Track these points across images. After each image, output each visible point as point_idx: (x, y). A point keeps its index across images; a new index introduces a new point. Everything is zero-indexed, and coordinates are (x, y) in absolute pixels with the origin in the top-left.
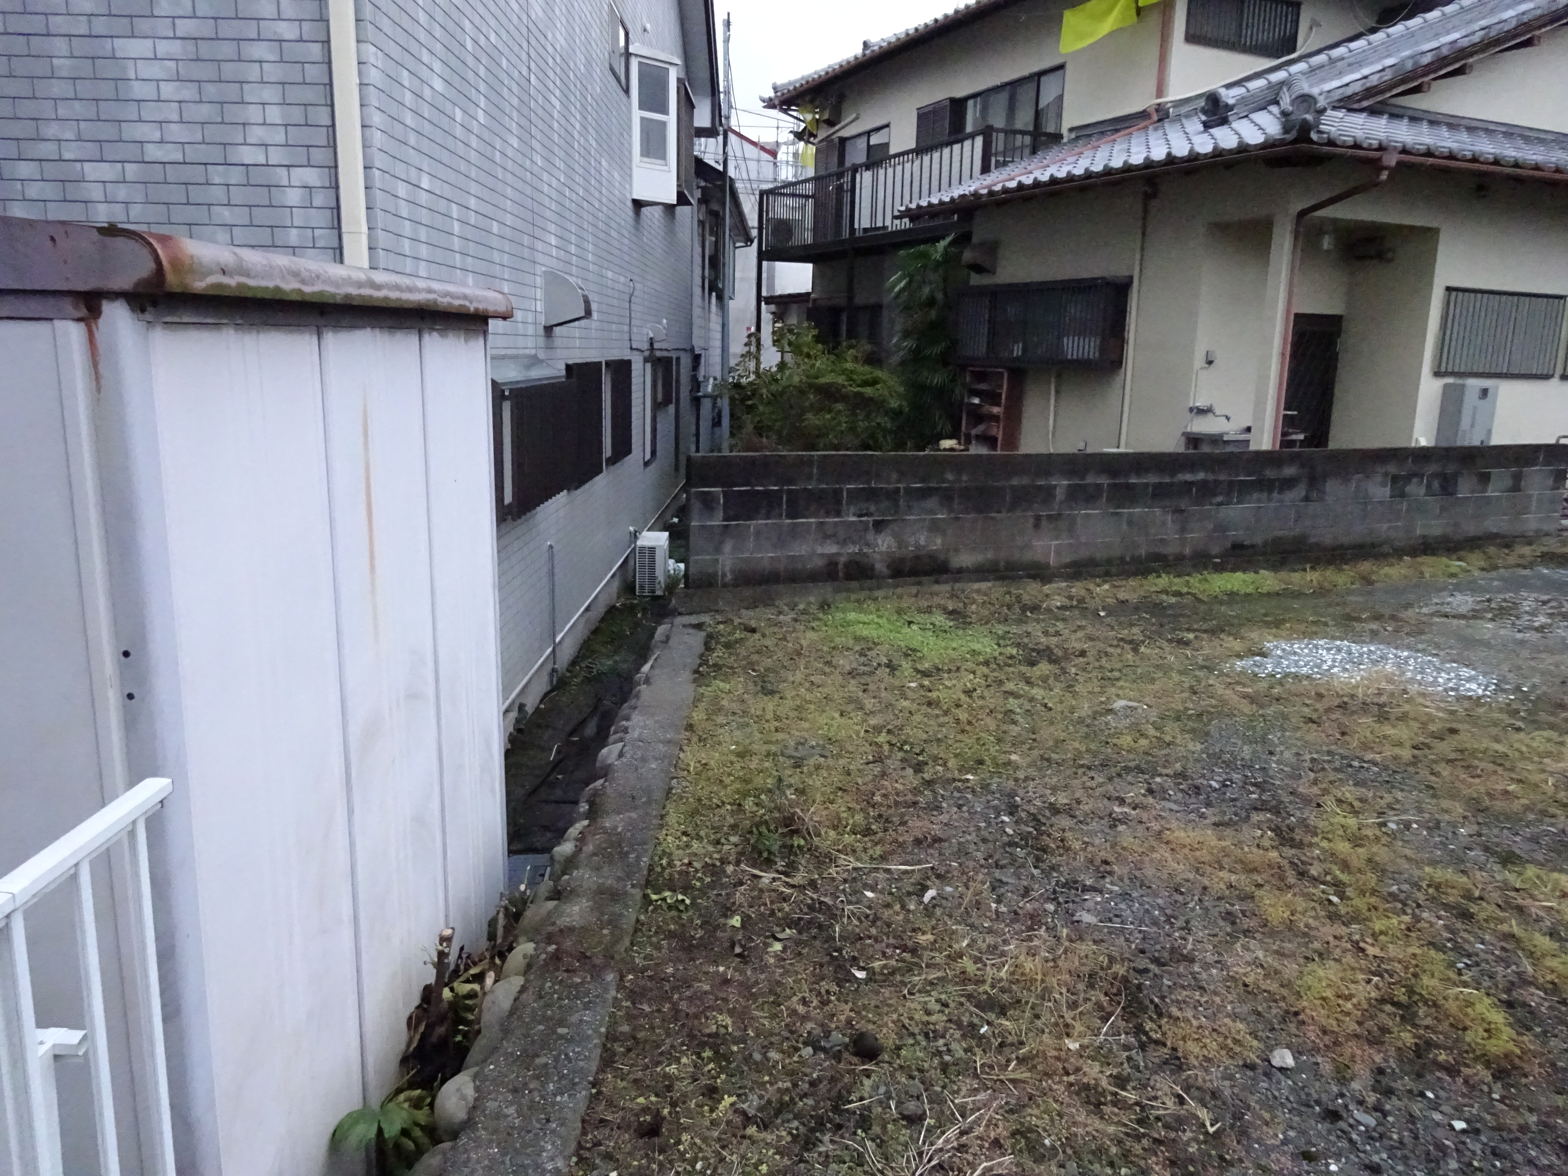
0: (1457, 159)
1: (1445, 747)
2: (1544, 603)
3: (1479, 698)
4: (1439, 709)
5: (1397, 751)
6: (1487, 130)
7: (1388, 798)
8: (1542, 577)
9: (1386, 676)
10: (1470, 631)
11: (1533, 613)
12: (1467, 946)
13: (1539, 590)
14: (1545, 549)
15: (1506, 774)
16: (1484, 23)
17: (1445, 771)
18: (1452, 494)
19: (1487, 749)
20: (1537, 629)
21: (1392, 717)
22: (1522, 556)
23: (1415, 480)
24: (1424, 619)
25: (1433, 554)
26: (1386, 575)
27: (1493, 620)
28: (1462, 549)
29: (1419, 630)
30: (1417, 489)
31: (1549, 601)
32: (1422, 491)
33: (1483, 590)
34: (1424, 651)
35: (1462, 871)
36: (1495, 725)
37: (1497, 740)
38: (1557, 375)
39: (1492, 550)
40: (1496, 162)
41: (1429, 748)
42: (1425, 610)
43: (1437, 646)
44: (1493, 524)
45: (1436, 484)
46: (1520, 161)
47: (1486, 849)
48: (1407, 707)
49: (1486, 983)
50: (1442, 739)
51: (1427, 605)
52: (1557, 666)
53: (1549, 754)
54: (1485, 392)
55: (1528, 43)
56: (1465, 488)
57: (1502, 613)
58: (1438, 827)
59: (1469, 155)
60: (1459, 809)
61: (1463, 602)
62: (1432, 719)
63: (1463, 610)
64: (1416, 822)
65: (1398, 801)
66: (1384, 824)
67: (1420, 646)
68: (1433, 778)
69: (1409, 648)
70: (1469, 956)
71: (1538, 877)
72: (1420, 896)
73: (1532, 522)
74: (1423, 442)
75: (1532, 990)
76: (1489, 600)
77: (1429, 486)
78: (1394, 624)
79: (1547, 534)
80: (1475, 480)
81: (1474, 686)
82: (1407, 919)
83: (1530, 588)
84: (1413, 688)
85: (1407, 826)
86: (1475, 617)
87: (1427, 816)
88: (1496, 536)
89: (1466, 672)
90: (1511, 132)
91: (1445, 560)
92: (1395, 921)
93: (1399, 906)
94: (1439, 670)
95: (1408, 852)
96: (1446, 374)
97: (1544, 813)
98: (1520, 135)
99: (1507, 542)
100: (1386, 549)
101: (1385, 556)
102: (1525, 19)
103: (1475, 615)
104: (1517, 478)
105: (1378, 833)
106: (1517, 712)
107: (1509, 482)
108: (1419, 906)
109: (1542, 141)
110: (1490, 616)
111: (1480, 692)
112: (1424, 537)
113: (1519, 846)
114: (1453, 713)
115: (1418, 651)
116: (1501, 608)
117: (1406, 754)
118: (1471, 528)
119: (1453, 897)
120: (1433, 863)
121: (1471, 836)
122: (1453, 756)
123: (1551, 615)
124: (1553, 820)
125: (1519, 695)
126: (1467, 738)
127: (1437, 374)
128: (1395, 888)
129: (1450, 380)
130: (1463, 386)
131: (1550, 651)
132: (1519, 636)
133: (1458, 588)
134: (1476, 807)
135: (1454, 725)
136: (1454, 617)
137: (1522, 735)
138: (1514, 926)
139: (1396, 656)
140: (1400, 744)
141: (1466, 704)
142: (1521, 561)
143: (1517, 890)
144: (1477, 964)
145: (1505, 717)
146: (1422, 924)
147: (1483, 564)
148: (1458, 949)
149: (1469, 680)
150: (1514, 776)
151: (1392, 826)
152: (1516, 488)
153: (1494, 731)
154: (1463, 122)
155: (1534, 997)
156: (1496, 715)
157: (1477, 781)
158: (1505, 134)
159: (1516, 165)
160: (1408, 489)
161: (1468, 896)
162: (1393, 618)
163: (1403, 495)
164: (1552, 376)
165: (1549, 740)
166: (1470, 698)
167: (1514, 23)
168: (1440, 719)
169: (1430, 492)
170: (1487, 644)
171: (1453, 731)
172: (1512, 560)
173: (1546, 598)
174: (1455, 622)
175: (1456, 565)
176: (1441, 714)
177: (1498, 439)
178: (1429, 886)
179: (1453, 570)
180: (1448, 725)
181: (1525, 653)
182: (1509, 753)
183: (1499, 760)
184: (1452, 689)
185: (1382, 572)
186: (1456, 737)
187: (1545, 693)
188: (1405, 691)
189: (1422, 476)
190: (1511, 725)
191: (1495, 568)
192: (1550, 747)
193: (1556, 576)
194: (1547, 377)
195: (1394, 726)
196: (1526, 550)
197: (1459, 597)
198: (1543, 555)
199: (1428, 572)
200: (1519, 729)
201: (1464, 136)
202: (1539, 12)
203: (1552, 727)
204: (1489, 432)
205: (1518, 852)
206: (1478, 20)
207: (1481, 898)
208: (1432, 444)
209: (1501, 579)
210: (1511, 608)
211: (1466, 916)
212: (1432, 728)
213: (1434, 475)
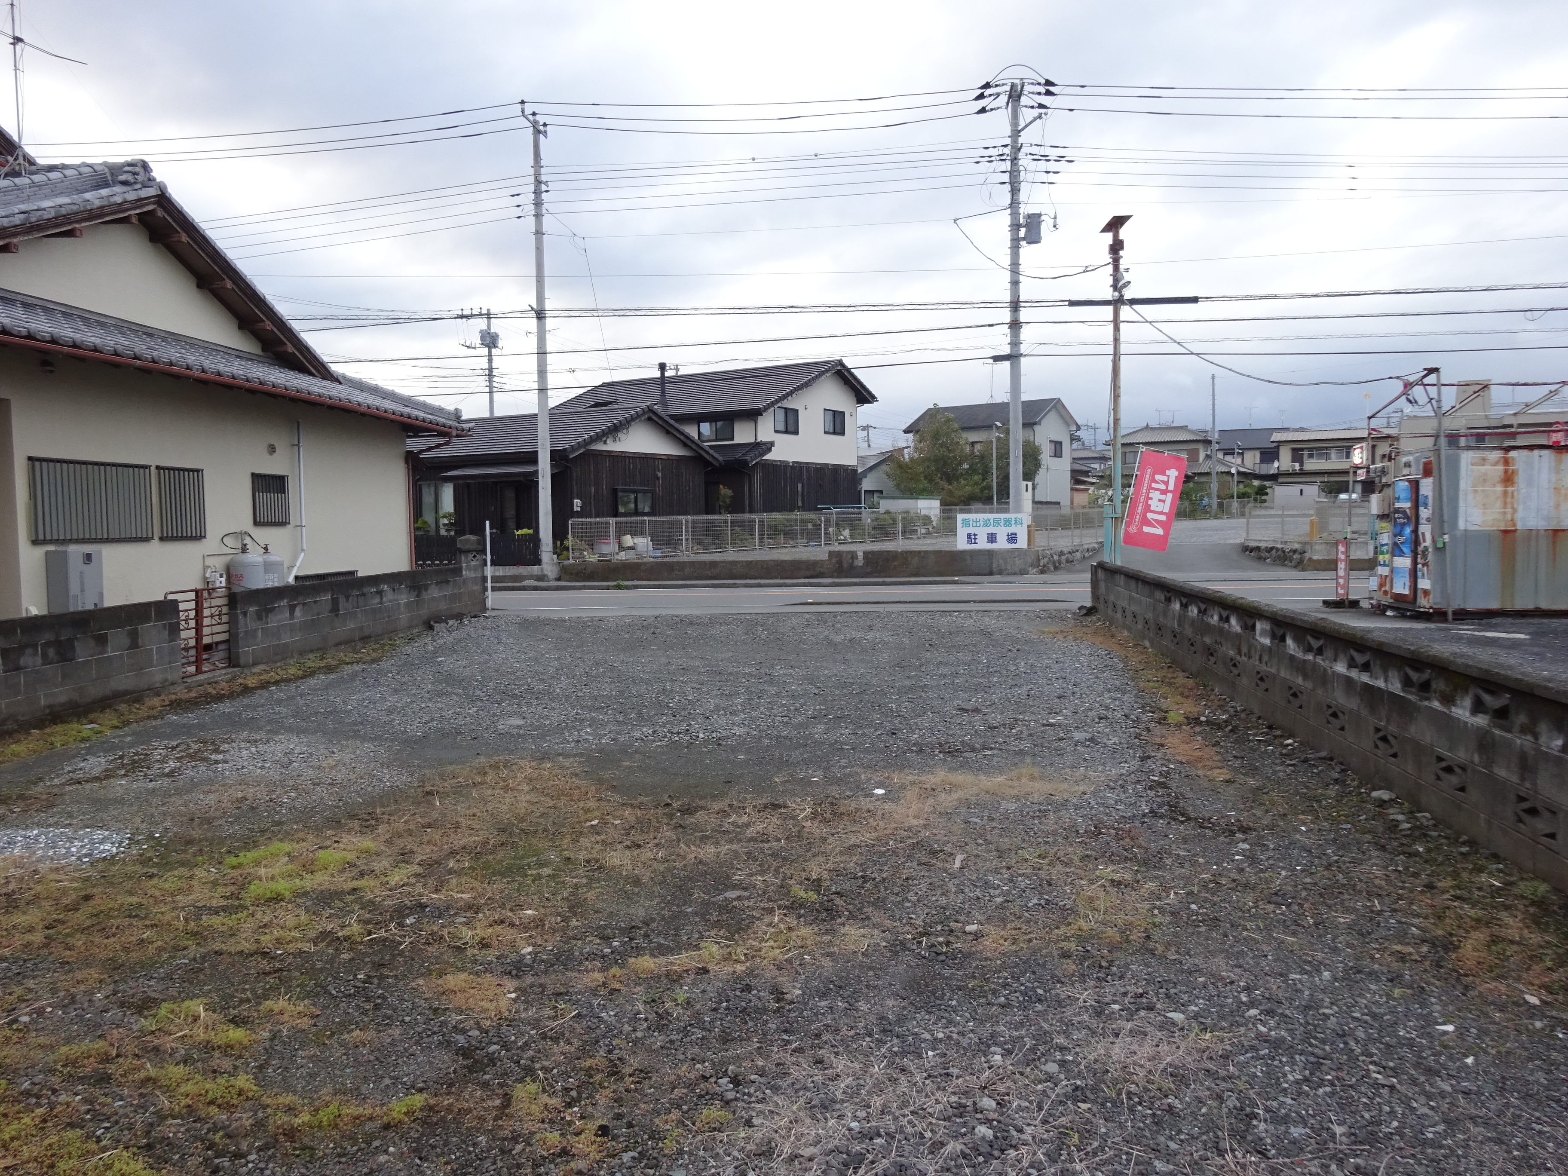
0: (10, 334)
1: (80, 917)
2: (173, 748)
3: (113, 857)
4: (73, 880)
5: (29, 937)
6: (45, 309)
7: (18, 991)
8: (171, 724)
9: (14, 862)
10: (103, 792)
11: (163, 761)
12: (105, 1110)
13: (169, 737)
14: (173, 697)
15: (140, 924)
16: (23, 207)
17: (79, 941)
18: (71, 660)
19: (122, 905)
20: (168, 775)
21: (22, 903)
22: (152, 708)
23: (29, 651)
24: (56, 790)
25: (63, 722)
26: (13, 754)
27: (125, 775)
28: (92, 711)
29: (51, 802)
30: (31, 660)
31: (178, 746)
32: (39, 660)
33: (113, 748)
34: (56, 825)
35: (99, 1037)
36: (130, 878)
37: (131, 893)
38: (156, 537)
39: (123, 707)
40: (54, 341)
41: (63, 923)
42: (56, 781)
43: (70, 816)
44: (122, 682)
45: (51, 652)
46: (78, 342)
47: (122, 1005)
48: (39, 888)
49: (127, 1136)
50: (77, 910)
51: (58, 776)
52: (185, 805)
53: (180, 891)
54: (88, 558)
55: (70, 234)
56: (83, 652)
57: (134, 766)
58: (73, 1000)
59: (24, 332)
60: (94, 973)
61: (96, 764)
62: (64, 892)
63: (96, 772)
64: (50, 1005)
65: (30, 990)
66: (15, 1021)
67: (51, 821)
68: (68, 953)
69: (39, 825)
70: (108, 1119)
71: (172, 1012)
72: (55, 1080)
73: (156, 675)
74: (34, 611)
75: (170, 1121)
76: (121, 757)
77: (44, 655)
78: (22, 804)
79: (173, 684)
80: (92, 643)
81: (108, 846)
82: (40, 1111)
83: (161, 737)
84: (43, 867)
85: (40, 1012)
86: (107, 777)
87: (62, 994)
88: (126, 693)
89: (99, 834)
90: (69, 313)
91: (75, 725)
92: (27, 1120)
93: (34, 1100)
94: (71, 840)
95: (42, 1040)
96: (45, 542)
97: (176, 948)
98: (80, 317)
99: (136, 697)
100: (9, 726)
101: (10, 733)
102: (63, 211)
103: (108, 775)
104: (134, 636)
105: (9, 1033)
106: (150, 859)
107: (126, 641)
108: (54, 1091)
109: (102, 325)
110: (123, 772)
111: (114, 850)
112: (50, 707)
113: (153, 988)
114: (87, 879)
115: (50, 825)
116: (134, 762)
117: (37, 938)
118: (95, 691)
119: (90, 1066)
120: (68, 1041)
121: (107, 997)
122: (88, 923)
123: (179, 759)
124: (185, 952)
125: (152, 843)
126: (99, 903)
127: (35, 542)
128: (26, 1085)
129: (51, 548)
130: (65, 553)
131: (178, 792)
132: (151, 785)
133: (90, 751)
134: (113, 966)
135: (89, 891)
136: (87, 781)
137: (155, 881)
138: (150, 1070)
139: (25, 837)
140: (31, 929)
141: (101, 866)
142: (151, 713)
143: (153, 1032)
144: (117, 1122)
145: (138, 868)
146: (59, 1108)
147: (115, 722)
148: (98, 1117)
149: (102, 842)
150: (148, 922)
151: (25, 1019)
152: (134, 644)
153: (128, 885)
154: (19, 298)
155: (172, 1129)
156: (130, 869)
157: (113, 939)
158: (63, 313)
159: (75, 345)
160: (22, 662)
161: (106, 1059)
162: (21, 797)
163: (18, 668)
164: (152, 538)
165: (180, 878)
166: (105, 859)
167: (52, 214)
168: (75, 889)
169: (46, 660)
170: (120, 801)
171: (87, 898)
172: (143, 712)
173: (175, 743)
174: (88, 786)
175: (87, 728)
176: (75, 885)
177: (110, 601)
178: (65, 1066)
179: (85, 734)
180: (83, 893)
181: (156, 801)
182: (145, 902)
183: (133, 912)
184: (86, 856)
185: (8, 751)
186: (92, 903)
187: (176, 834)
188: (36, 872)
189: (35, 646)
190: (144, 874)
191: (127, 723)
192: (182, 884)
193: (185, 721)
194: (146, 539)
195: (24, 913)
196: (156, 701)
197: (92, 760)
198: (171, 703)
199: (58, 741)
200: (152, 876)
201: (19, 313)
202: (75, 208)
203: (183, 864)
204: (101, 595)
205: (153, 995)
206: (17, 203)
207: (118, 1056)
208: (44, 612)
209: (134, 734)
210: (144, 760)
211: (103, 1079)
212: (66, 901)
213: (48, 644)
